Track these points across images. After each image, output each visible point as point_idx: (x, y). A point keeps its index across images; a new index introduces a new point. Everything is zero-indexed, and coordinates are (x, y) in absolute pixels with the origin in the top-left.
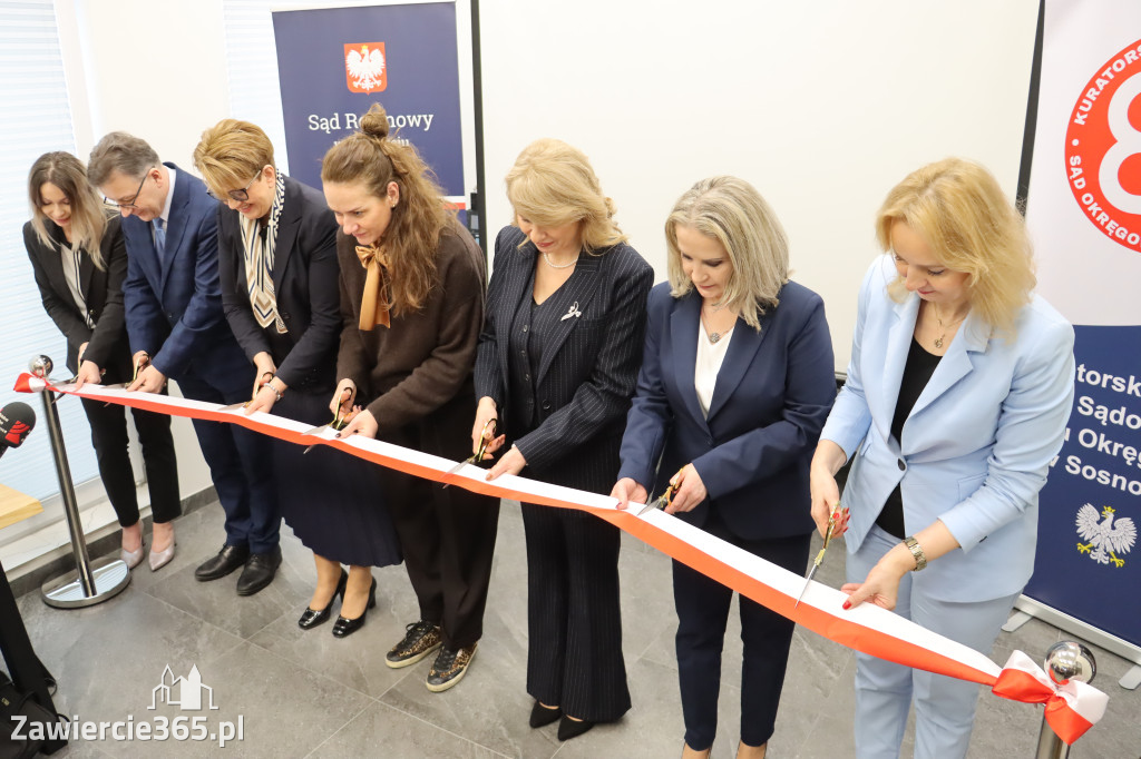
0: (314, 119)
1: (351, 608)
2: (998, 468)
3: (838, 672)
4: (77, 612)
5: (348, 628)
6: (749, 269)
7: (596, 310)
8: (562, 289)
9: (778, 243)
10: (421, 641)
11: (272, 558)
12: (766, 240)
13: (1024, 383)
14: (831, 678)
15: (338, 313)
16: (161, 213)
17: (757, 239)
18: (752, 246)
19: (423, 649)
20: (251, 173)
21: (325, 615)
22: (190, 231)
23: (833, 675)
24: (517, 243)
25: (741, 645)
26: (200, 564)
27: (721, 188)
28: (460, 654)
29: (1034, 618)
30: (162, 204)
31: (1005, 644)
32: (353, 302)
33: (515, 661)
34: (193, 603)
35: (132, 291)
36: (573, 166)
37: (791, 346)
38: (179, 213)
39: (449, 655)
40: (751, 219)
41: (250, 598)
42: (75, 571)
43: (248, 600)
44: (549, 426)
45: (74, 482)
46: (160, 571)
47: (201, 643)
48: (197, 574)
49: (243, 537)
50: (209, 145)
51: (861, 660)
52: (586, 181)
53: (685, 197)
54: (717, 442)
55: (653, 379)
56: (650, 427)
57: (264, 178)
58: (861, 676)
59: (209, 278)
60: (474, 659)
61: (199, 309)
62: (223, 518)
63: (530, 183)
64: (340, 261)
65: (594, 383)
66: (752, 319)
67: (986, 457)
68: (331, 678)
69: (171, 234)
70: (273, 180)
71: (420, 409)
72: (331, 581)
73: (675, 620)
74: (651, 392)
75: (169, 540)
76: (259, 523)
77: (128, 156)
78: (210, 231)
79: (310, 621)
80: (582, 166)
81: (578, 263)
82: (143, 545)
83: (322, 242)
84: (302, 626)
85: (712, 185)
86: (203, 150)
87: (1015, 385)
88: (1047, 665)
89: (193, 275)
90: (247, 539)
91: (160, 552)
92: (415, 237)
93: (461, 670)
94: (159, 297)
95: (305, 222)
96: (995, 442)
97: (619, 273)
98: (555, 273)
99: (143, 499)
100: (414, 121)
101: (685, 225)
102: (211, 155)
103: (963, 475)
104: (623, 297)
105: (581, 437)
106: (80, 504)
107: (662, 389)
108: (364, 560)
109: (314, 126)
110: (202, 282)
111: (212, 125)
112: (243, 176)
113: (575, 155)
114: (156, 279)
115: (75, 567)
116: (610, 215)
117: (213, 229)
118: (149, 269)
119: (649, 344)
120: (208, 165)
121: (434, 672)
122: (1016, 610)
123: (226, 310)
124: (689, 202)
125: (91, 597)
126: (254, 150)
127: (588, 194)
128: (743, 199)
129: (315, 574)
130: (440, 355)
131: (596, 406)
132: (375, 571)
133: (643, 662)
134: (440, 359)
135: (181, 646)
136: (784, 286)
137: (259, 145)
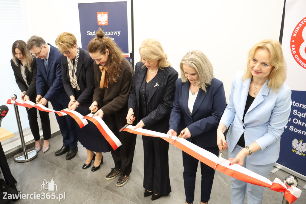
0: (88, 32)
1: (96, 164)
2: (271, 128)
3: (227, 183)
4: (23, 164)
5: (95, 169)
6: (203, 76)
7: (163, 84)
8: (154, 79)
9: (210, 68)
10: (115, 173)
11: (76, 150)
12: (207, 67)
13: (278, 105)
14: (225, 185)
15: (94, 85)
16: (46, 57)
17: (205, 68)
18: (204, 69)
19: (115, 175)
20: (71, 47)
21: (89, 166)
22: (54, 62)
23: (226, 184)
24: (141, 66)
25: (201, 175)
26: (56, 151)
27: (194, 54)
28: (125, 176)
29: (280, 169)
30: (47, 55)
31: (272, 176)
32: (98, 81)
33: (140, 179)
34: (54, 161)
35: (38, 78)
36: (157, 45)
37: (214, 96)
38: (51, 57)
39: (123, 177)
40: (203, 62)
41: (69, 160)
42: (23, 152)
43: (69, 161)
44: (151, 115)
45: (23, 129)
46: (45, 153)
47: (56, 172)
48: (55, 154)
49: (68, 144)
50: (60, 39)
51: (232, 181)
52: (161, 49)
53: (185, 57)
54: (194, 122)
55: (177, 104)
56: (177, 116)
57: (74, 48)
58: (232, 184)
59: (59, 75)
60: (129, 178)
61: (56, 83)
62: (62, 139)
63: (146, 50)
64: (94, 70)
65: (162, 104)
66: (204, 89)
67: (267, 125)
68: (91, 182)
69: (49, 62)
70: (76, 49)
71: (115, 109)
72: (91, 156)
73: (183, 168)
74: (177, 108)
75: (48, 145)
76: (72, 141)
77: (38, 42)
78: (59, 62)
79: (85, 167)
80: (159, 45)
81: (158, 71)
82: (41, 146)
83: (89, 66)
84: (83, 168)
85: (192, 53)
86: (58, 40)
87: (276, 106)
88: (285, 182)
89: (55, 74)
90: (69, 145)
91: (45, 148)
92: (114, 63)
93: (126, 181)
94: (46, 80)
95: (85, 60)
96: (270, 121)
97: (169, 74)
98: (152, 74)
99: (41, 133)
100: (115, 33)
101: (185, 64)
102: (60, 41)
103: (261, 130)
104: (170, 81)
105: (159, 118)
106: (24, 134)
107: (179, 107)
108: (100, 151)
109: (89, 34)
110: (58, 76)
111: (60, 34)
112: (69, 47)
113: (158, 43)
114: (45, 75)
115: (23, 151)
116: (167, 59)
117: (60, 62)
118: (43, 72)
119: (176, 94)
120: (59, 44)
121: (118, 181)
122: (275, 167)
123: (63, 83)
124: (186, 58)
125: (27, 159)
126: (72, 40)
127: (161, 53)
128: (201, 57)
129: (87, 154)
130: (121, 95)
131: (164, 110)
132: (103, 154)
133: (175, 180)
134: (121, 96)
135: (51, 173)
136: (212, 79)
137: (73, 39)
